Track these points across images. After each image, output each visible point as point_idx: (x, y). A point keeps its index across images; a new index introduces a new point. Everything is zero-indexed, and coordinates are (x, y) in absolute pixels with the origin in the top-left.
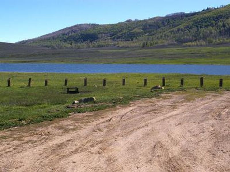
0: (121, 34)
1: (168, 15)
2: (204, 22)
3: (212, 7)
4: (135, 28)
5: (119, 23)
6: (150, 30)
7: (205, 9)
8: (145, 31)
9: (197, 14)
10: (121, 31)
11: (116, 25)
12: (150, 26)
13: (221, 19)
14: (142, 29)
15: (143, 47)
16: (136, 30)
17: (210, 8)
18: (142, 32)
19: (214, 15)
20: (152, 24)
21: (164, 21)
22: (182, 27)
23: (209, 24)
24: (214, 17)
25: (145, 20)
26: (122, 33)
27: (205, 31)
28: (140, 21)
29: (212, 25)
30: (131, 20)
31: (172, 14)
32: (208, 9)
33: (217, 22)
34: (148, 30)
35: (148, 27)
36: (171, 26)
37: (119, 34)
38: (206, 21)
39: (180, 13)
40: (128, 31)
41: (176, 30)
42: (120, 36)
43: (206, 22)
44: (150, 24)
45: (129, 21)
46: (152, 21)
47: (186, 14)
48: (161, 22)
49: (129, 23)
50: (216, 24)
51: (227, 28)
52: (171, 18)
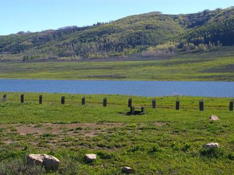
0: (9, 46)
1: (60, 28)
2: (89, 37)
3: (103, 22)
4: (25, 40)
5: (11, 35)
6: (40, 43)
7: (96, 24)
8: (35, 44)
9: (87, 28)
10: (11, 43)
11: (7, 37)
12: (40, 38)
13: (104, 35)
14: (32, 42)
15: (24, 60)
16: (25, 43)
17: (100, 23)
18: (31, 45)
19: (99, 31)
20: (42, 37)
21: (56, 35)
22: (68, 41)
23: (93, 39)
24: (98, 32)
25: (37, 33)
26: (11, 46)
27: (86, 45)
28: (32, 34)
29: (95, 40)
30: (24, 32)
31: (64, 27)
32: (98, 24)
33: (100, 37)
34: (37, 43)
35: (38, 40)
36: (59, 40)
37: (7, 47)
38: (91, 35)
39: (73, 26)
40: (17, 43)
41: (62, 44)
42: (8, 48)
43: (90, 37)
44: (40, 37)
45: (20, 33)
46: (43, 34)
47: (79, 28)
48: (52, 35)
49: (21, 35)
50: (99, 39)
51: (106, 43)
52: (63, 32)
